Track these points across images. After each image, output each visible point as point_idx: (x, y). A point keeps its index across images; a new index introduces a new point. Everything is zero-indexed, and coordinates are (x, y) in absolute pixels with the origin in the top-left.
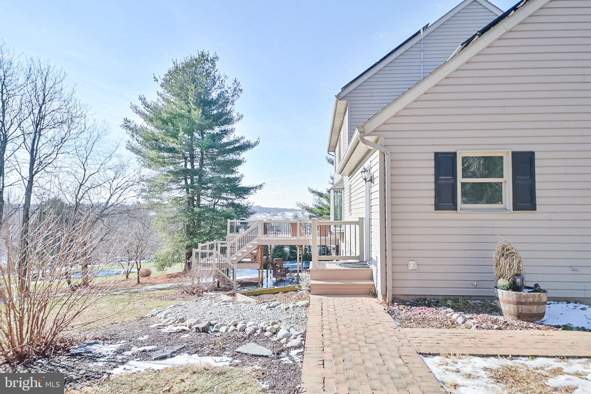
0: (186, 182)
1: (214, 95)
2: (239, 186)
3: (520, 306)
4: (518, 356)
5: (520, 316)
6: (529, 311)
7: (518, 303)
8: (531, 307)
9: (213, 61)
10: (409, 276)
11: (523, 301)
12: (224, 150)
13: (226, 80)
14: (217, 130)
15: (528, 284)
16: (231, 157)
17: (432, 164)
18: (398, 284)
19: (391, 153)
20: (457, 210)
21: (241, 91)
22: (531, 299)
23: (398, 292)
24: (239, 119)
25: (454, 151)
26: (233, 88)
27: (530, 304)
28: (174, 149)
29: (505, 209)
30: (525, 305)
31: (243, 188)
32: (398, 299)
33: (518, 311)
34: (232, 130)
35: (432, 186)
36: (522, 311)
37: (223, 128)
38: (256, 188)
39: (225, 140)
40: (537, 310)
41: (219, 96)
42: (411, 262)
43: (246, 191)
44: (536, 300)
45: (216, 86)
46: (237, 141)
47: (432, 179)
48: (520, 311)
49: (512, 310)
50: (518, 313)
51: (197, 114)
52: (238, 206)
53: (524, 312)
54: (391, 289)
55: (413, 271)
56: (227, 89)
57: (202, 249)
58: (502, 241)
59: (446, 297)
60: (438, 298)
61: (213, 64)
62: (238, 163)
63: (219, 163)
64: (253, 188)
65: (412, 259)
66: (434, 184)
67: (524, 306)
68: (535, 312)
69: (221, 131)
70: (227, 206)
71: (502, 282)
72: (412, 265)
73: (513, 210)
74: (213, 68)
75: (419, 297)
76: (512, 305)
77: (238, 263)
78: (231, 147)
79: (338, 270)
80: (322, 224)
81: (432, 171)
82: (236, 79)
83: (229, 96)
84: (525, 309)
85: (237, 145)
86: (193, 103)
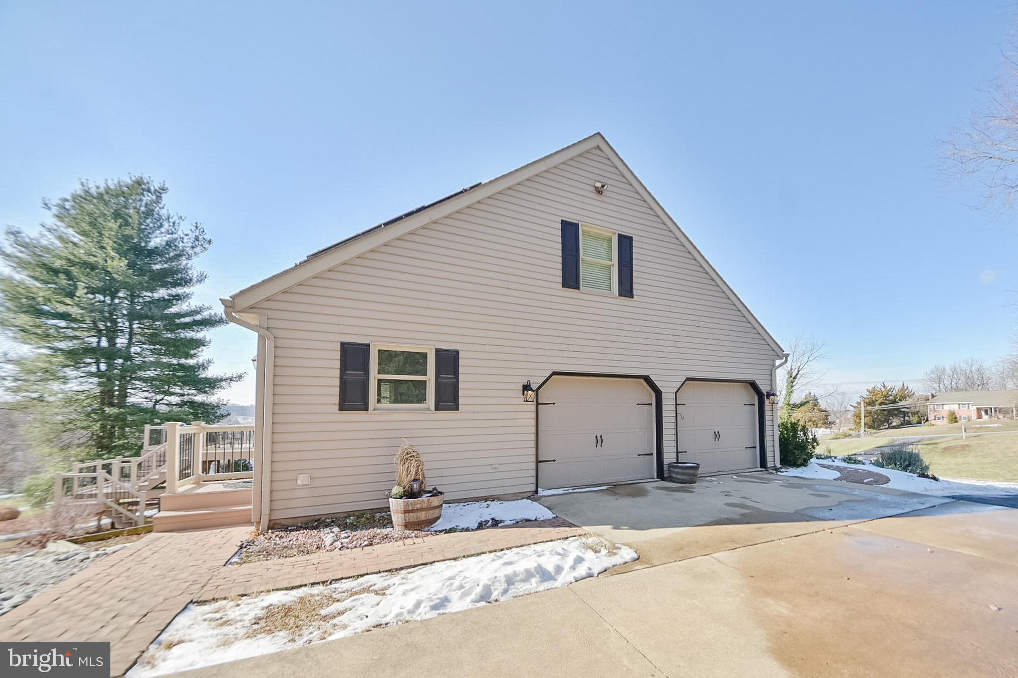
0: (98, 368)
1: (157, 241)
2: (200, 376)
3: (407, 514)
4: (434, 562)
5: (408, 526)
6: (417, 519)
7: (406, 512)
8: (419, 514)
9: (159, 193)
10: (298, 494)
11: (410, 509)
12: (172, 323)
13: (182, 223)
14: (162, 293)
15: (428, 489)
16: (189, 334)
17: (338, 355)
18: (276, 505)
19: (275, 338)
20: (368, 410)
21: (210, 242)
22: (419, 506)
23: (278, 515)
24: (201, 280)
25: (366, 342)
26: (192, 236)
27: (418, 510)
28: (70, 315)
29: (429, 409)
30: (412, 512)
31: (206, 379)
32: (280, 524)
33: (405, 520)
34: (187, 296)
35: (337, 382)
36: (409, 520)
37: (174, 291)
38: (231, 380)
39: (174, 310)
40: (426, 516)
41: (169, 244)
42: (300, 476)
43: (212, 384)
44: (425, 506)
45: (163, 230)
46: (197, 312)
47: (337, 373)
48: (407, 521)
49: (400, 520)
50: (405, 523)
51: (118, 265)
52: (202, 405)
53: (411, 520)
54: (268, 512)
55: (304, 487)
56: (182, 236)
57: (81, 472)
58: (406, 444)
59: (349, 513)
60: (338, 515)
61: (159, 197)
62: (200, 343)
63: (167, 343)
64: (226, 380)
65: (303, 471)
66: (338, 380)
67: (411, 514)
68: (423, 519)
69: (169, 295)
70: (181, 405)
71: (397, 490)
72: (302, 480)
73: (435, 410)
74: (157, 202)
75: (307, 519)
76: (400, 514)
77: (154, 488)
78: (187, 319)
79: (223, 493)
80: (212, 431)
81: (337, 364)
82: (199, 225)
83: (185, 246)
84: (412, 517)
85: (198, 317)
86: (113, 249)
